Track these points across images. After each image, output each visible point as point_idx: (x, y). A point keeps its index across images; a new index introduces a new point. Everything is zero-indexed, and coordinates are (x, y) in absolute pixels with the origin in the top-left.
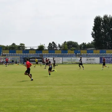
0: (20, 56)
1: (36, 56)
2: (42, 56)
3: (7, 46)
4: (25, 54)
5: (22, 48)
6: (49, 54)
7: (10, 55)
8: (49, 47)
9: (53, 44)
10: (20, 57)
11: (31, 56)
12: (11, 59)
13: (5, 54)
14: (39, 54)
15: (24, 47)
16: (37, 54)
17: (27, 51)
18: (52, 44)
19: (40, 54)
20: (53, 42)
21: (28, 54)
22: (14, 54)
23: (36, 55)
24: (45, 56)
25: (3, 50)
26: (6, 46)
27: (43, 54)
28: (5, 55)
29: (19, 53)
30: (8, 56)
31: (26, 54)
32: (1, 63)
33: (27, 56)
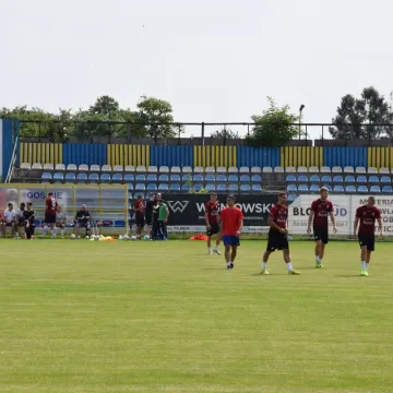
0: (134, 183)
1: (240, 183)
2: (280, 182)
3: (65, 115)
4: (164, 169)
5: (154, 126)
6: (325, 169)
7: (65, 172)
8: (339, 122)
9: (367, 108)
10: (133, 192)
11: (205, 184)
12: (70, 201)
13: (37, 166)
14: (261, 174)
15: (166, 121)
16: (244, 169)
17: (183, 151)
18: (360, 106)
19: (267, 170)
20: (370, 94)
21: (187, 169)
22: (95, 168)
23: (239, 174)
24: (297, 184)
25: (27, 139)
26: (57, 113)
27: (289, 170)
28: (35, 177)
29: (130, 160)
30: (52, 181)
31: (176, 169)
32: (9, 230)
33: (182, 183)
